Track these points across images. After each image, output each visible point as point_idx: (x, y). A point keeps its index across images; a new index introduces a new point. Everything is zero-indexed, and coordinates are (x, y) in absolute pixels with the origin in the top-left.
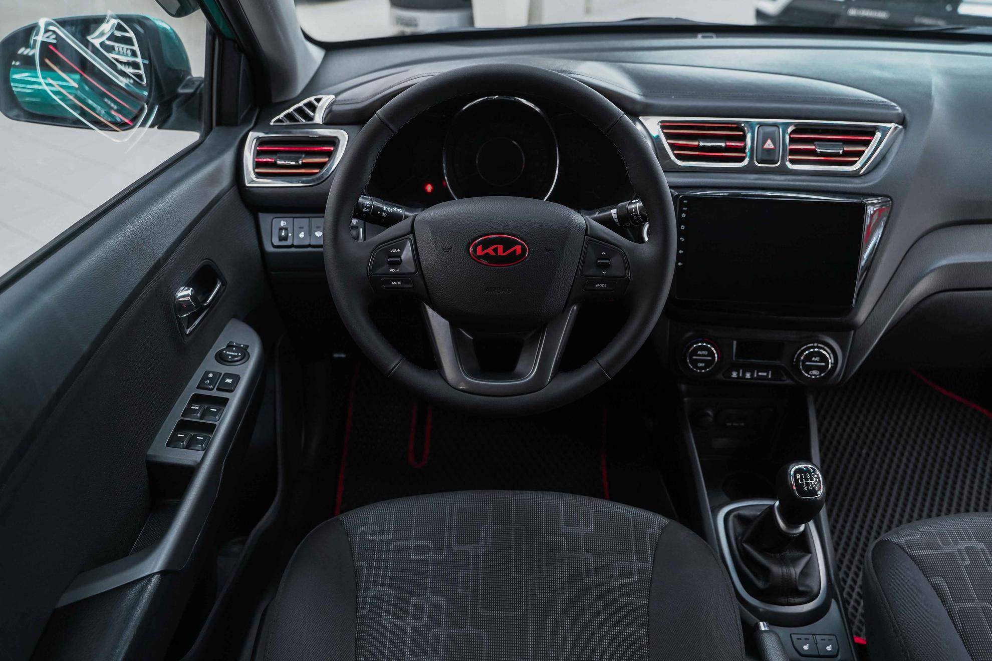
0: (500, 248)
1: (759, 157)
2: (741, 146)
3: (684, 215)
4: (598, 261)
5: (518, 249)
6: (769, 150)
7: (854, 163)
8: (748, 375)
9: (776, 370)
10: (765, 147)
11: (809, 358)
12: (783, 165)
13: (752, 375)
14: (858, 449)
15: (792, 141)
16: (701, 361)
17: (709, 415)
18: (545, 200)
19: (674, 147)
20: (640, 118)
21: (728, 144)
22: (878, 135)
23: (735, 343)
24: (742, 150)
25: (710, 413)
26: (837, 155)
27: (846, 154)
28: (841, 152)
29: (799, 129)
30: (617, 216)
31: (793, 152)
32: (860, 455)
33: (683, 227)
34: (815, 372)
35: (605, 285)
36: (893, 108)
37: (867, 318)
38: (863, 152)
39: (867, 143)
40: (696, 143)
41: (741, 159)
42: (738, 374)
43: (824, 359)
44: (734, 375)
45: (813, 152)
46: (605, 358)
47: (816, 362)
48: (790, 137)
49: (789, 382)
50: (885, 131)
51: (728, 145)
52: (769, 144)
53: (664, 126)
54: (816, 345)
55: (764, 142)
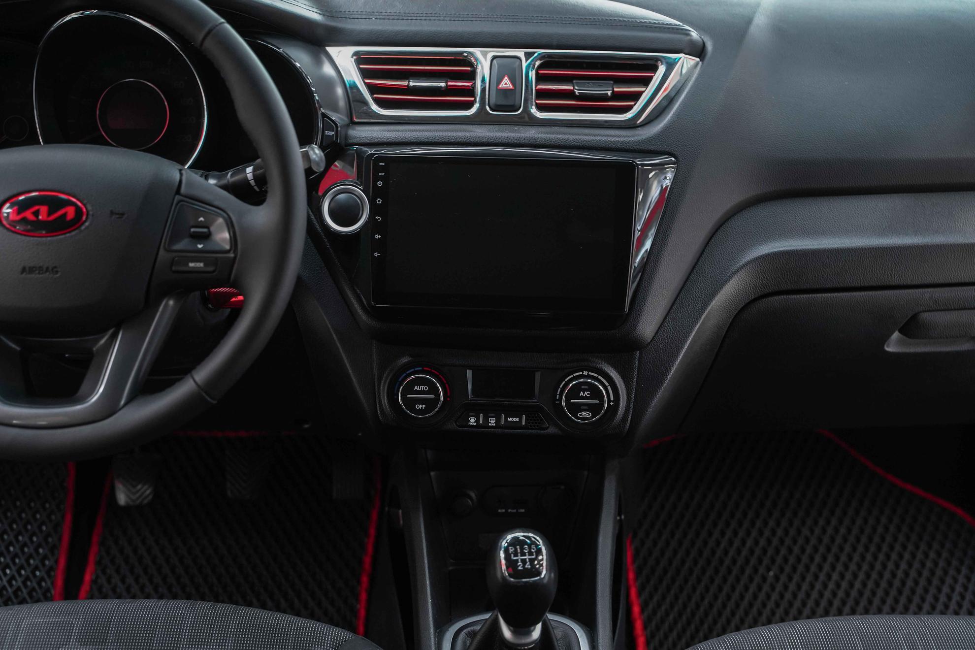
0: (44, 209)
1: (493, 101)
2: (468, 86)
3: (380, 184)
4: (192, 230)
5: (70, 212)
6: (506, 91)
7: (628, 109)
8: (492, 422)
9: (533, 413)
10: (500, 87)
11: (574, 392)
12: (526, 110)
13: (498, 421)
14: (762, 570)
15: (540, 78)
16: (421, 401)
17: (470, 498)
18: (186, 167)
19: (372, 89)
20: (328, 49)
21: (449, 83)
22: (662, 69)
23: (469, 373)
24: (471, 92)
25: (473, 495)
26: (605, 98)
27: (617, 96)
28: (609, 93)
29: (548, 62)
30: (254, 176)
31: (540, 94)
32: (764, 579)
33: (379, 201)
34: (585, 414)
35: (202, 265)
36: (686, 33)
37: (657, 333)
38: (641, 93)
39: (646, 82)
40: (406, 83)
41: (469, 105)
42: (478, 421)
43: (596, 394)
44: (472, 421)
45: (570, 95)
46: (203, 373)
47: (586, 398)
48: (537, 74)
49: (552, 430)
50: (670, 66)
51: (450, 86)
52: (506, 83)
53: (360, 59)
54: (585, 373)
55: (499, 81)
